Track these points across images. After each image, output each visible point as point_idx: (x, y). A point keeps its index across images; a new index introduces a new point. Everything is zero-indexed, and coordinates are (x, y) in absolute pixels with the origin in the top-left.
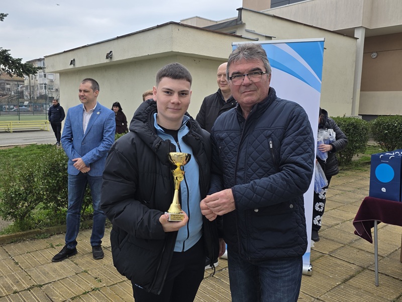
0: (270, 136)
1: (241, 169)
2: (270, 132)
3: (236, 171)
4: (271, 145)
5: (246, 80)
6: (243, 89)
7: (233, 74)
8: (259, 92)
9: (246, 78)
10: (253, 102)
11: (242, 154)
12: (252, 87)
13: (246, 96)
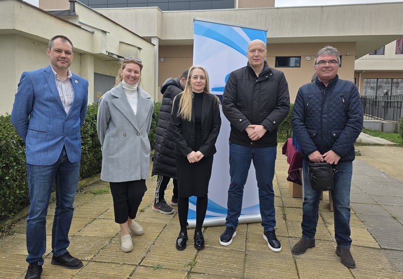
0: (342, 96)
1: (325, 114)
2: (342, 94)
3: (322, 114)
4: (344, 101)
5: (327, 64)
6: (324, 69)
7: (320, 61)
8: (333, 72)
9: (327, 63)
10: (328, 77)
11: (326, 106)
12: (330, 69)
13: (325, 73)
